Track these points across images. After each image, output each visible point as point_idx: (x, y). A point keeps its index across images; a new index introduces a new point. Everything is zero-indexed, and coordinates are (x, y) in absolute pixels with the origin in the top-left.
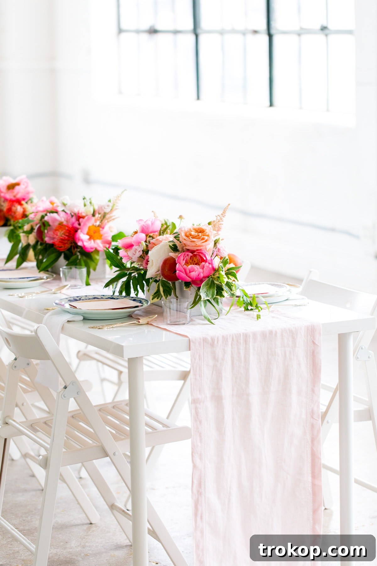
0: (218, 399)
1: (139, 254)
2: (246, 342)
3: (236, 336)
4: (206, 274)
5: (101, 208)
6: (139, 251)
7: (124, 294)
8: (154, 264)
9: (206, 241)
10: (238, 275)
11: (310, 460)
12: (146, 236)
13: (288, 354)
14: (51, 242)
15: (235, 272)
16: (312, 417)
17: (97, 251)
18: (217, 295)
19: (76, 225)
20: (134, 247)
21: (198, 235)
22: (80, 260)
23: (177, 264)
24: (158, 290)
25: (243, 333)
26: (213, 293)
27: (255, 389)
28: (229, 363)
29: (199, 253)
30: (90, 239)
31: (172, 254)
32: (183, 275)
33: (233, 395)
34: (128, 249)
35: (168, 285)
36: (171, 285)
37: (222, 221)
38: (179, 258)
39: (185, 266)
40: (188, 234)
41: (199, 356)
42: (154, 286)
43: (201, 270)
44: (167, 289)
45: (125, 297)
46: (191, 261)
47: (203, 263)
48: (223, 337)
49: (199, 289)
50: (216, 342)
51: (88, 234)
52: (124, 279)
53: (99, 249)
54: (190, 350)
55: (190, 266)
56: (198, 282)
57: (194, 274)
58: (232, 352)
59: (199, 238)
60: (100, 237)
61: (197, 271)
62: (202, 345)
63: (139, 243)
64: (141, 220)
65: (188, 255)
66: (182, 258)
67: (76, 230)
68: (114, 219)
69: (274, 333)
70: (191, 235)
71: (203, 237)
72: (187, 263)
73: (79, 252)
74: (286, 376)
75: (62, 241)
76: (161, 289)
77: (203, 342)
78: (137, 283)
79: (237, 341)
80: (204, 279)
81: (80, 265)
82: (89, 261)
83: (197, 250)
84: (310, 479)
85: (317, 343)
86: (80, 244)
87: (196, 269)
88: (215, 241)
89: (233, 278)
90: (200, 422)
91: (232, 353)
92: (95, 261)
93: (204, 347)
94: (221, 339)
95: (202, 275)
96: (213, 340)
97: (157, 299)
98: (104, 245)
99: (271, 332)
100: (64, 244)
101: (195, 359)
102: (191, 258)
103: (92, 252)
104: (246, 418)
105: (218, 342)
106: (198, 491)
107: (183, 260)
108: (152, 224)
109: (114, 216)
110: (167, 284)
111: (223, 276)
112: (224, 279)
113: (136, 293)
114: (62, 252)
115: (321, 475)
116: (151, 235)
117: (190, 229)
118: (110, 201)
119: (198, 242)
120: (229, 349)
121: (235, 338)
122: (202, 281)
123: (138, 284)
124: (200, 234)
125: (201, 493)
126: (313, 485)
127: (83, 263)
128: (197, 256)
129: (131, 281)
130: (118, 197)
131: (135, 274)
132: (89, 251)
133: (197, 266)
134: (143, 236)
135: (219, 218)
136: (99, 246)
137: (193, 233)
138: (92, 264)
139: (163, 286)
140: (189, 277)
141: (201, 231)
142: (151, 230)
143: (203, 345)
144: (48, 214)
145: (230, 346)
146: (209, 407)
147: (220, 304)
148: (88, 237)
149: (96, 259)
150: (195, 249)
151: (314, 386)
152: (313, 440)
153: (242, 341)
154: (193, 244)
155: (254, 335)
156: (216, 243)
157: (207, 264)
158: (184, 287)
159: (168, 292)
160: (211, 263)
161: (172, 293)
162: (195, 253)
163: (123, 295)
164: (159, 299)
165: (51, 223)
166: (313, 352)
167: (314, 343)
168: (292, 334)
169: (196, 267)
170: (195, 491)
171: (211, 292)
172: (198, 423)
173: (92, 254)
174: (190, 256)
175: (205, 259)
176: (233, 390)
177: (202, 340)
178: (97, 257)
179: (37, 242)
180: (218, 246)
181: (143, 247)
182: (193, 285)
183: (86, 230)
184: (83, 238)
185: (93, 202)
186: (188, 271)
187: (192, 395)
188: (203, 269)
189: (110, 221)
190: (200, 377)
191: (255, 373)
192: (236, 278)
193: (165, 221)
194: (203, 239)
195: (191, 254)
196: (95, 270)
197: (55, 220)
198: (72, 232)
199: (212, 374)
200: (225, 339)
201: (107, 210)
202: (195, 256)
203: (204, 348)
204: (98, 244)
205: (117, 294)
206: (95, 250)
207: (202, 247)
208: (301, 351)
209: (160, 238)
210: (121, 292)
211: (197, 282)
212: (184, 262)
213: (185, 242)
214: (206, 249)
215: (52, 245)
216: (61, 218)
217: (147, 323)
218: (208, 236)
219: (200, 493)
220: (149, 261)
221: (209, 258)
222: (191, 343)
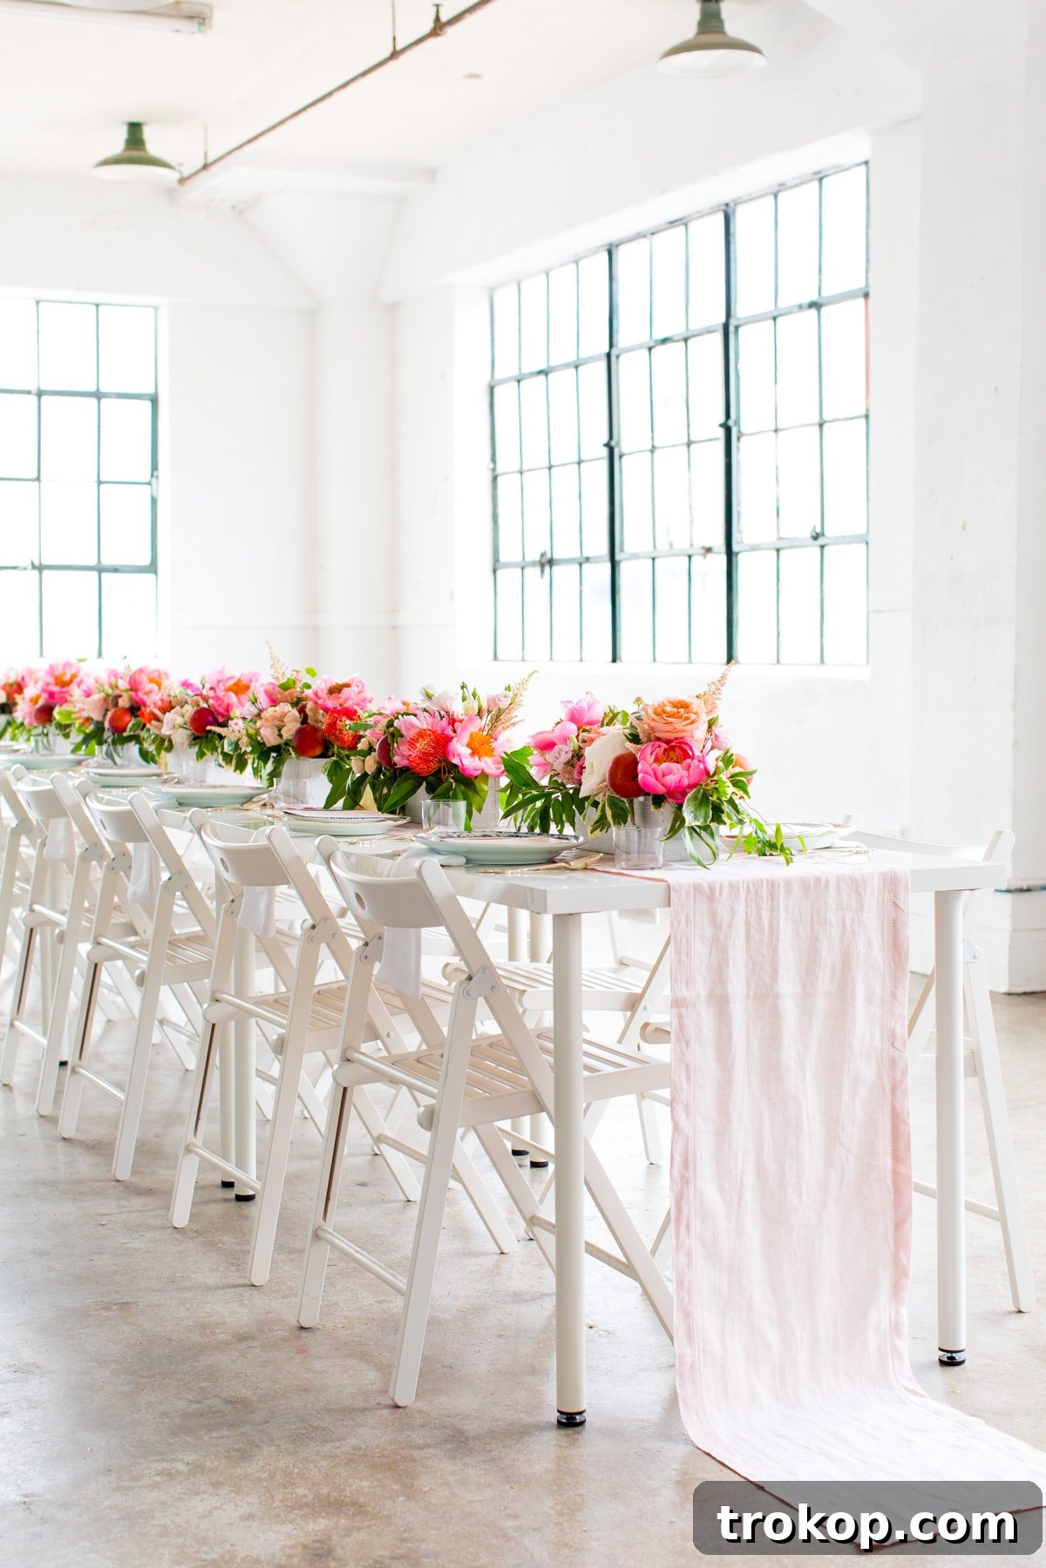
0: (720, 1002)
1: (565, 758)
2: (772, 896)
3: (754, 884)
4: (693, 781)
5: (493, 701)
6: (566, 752)
7: (537, 830)
8: (595, 769)
9: (692, 723)
10: (749, 789)
11: (889, 1127)
12: (579, 729)
13: (848, 922)
14: (405, 763)
15: (745, 780)
16: (893, 1045)
17: (485, 776)
18: (712, 820)
19: (449, 731)
20: (556, 748)
21: (678, 713)
22: (455, 791)
23: (638, 763)
24: (603, 817)
25: (767, 881)
26: (706, 814)
27: (788, 986)
28: (742, 933)
29: (680, 743)
30: (472, 755)
31: (631, 747)
32: (651, 780)
33: (748, 995)
34: (546, 752)
35: (620, 804)
36: (627, 805)
37: (720, 694)
38: (643, 752)
39: (655, 765)
40: (659, 710)
41: (687, 918)
42: (593, 814)
43: (685, 773)
44: (619, 812)
45: (539, 834)
46: (665, 759)
47: (688, 761)
48: (731, 884)
49: (680, 806)
50: (717, 893)
51: (469, 745)
52: (539, 804)
53: (488, 771)
54: (669, 905)
55: (664, 765)
56: (678, 795)
57: (671, 780)
58: (746, 913)
59: (680, 717)
60: (490, 752)
61: (676, 773)
62: (692, 897)
63: (565, 740)
64: (570, 702)
65: (659, 746)
66: (649, 751)
67: (449, 739)
68: (514, 724)
69: (823, 882)
70: (664, 712)
71: (687, 715)
72: (657, 760)
73: (452, 778)
74: (846, 964)
75: (425, 757)
76: (609, 812)
77: (695, 892)
78: (561, 809)
79: (757, 894)
80: (687, 790)
81: (455, 798)
82: (470, 793)
83: (676, 739)
84: (888, 1162)
85: (901, 906)
86: (455, 761)
87: (675, 770)
88: (709, 722)
89: (741, 793)
90: (688, 1043)
91: (747, 917)
92: (481, 794)
93: (695, 901)
94: (726, 888)
95: (686, 782)
96: (712, 889)
97: (601, 830)
98: (497, 766)
99: (818, 880)
100: (427, 761)
101: (679, 923)
102: (664, 754)
103: (476, 777)
104: (773, 1038)
105: (720, 894)
106: (683, 1177)
107: (651, 754)
108: (590, 707)
109: (516, 717)
110: (619, 802)
111: (724, 782)
112: (727, 789)
113: (559, 828)
114: (424, 779)
115: (910, 1156)
116: (588, 728)
117: (663, 703)
118: (508, 688)
119: (679, 725)
120: (741, 908)
121: (752, 888)
122: (684, 794)
123: (564, 811)
124: (682, 710)
125: (688, 1179)
126: (896, 1174)
127: (460, 795)
128: (677, 749)
129: (551, 810)
130: (523, 684)
131: (558, 796)
132: (471, 775)
133: (679, 766)
134: (573, 727)
135: (713, 688)
136: (489, 767)
137: (668, 709)
138: (476, 799)
139: (611, 808)
140: (663, 785)
141: (685, 706)
142: (587, 718)
143: (695, 898)
144: (400, 717)
145: (743, 902)
146: (705, 1016)
147: (716, 837)
148: (469, 751)
149: (483, 790)
150: (672, 736)
151: (896, 987)
152: (894, 1090)
153: (765, 894)
154: (669, 728)
155: (788, 884)
156: (711, 724)
157: (695, 762)
158: (652, 807)
159: (621, 817)
160: (702, 761)
161: (629, 819)
162: (673, 744)
163: (535, 831)
164: (605, 830)
165: (404, 732)
166: (895, 923)
167: (895, 905)
168: (857, 886)
169: (676, 767)
170: (677, 1176)
171: (703, 813)
172: (684, 1044)
173: (476, 782)
174: (663, 748)
175: (691, 754)
176: (748, 986)
177: (692, 889)
178: (486, 788)
179: (379, 771)
180: (716, 730)
181: (573, 745)
182: (669, 800)
183: (466, 739)
184: (461, 752)
185: (479, 693)
186: (660, 775)
187: (673, 990)
188: (688, 770)
189: (508, 727)
190: (687, 957)
191: (788, 956)
192: (746, 792)
193: (610, 709)
194: (687, 719)
195: (664, 746)
196: (480, 810)
197: (413, 726)
198: (442, 743)
199: (710, 954)
200: (734, 888)
201: (504, 704)
202: (672, 748)
203: (695, 904)
204: (488, 764)
205: (524, 829)
206: (480, 775)
207: (685, 734)
208: (872, 920)
209: (605, 729)
210: (531, 829)
211: (676, 795)
212: (653, 757)
213: (653, 724)
214: (693, 737)
215: (405, 770)
216: (423, 723)
217: (584, 866)
218: (696, 713)
219: (685, 1181)
220: (585, 768)
221: (697, 753)
222: (672, 892)
